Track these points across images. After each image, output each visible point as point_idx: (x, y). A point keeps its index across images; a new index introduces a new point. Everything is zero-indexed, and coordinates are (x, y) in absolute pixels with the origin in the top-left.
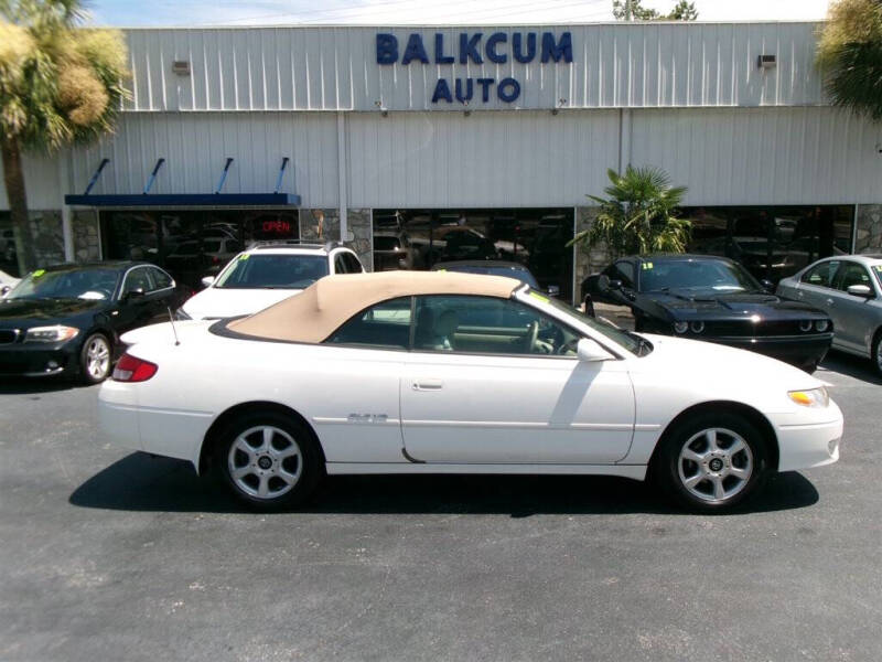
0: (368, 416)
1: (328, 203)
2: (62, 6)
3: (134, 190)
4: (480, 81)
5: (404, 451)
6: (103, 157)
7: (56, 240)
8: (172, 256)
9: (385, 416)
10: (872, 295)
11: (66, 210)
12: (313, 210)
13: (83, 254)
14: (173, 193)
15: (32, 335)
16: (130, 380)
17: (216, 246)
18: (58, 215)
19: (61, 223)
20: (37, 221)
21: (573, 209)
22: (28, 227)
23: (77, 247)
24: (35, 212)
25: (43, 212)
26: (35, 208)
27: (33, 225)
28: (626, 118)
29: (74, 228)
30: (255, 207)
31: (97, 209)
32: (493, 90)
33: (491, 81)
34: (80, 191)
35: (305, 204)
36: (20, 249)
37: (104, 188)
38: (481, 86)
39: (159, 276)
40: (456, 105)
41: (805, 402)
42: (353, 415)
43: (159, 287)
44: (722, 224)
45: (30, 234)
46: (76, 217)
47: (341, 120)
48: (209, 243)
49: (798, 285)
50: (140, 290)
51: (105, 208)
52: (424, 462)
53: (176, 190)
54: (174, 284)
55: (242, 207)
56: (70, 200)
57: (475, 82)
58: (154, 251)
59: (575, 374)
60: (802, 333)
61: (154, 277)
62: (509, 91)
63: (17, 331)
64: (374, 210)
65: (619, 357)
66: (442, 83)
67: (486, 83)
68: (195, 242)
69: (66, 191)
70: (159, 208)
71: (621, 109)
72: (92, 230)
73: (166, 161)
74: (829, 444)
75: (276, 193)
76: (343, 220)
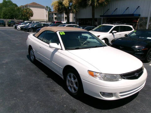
0: (36, 51)
26: (96, 18)
41: (93, 76)
52: (42, 61)
72: (105, 21)
73: (118, 8)
74: (100, 93)
75: (133, 14)
76: (148, 20)
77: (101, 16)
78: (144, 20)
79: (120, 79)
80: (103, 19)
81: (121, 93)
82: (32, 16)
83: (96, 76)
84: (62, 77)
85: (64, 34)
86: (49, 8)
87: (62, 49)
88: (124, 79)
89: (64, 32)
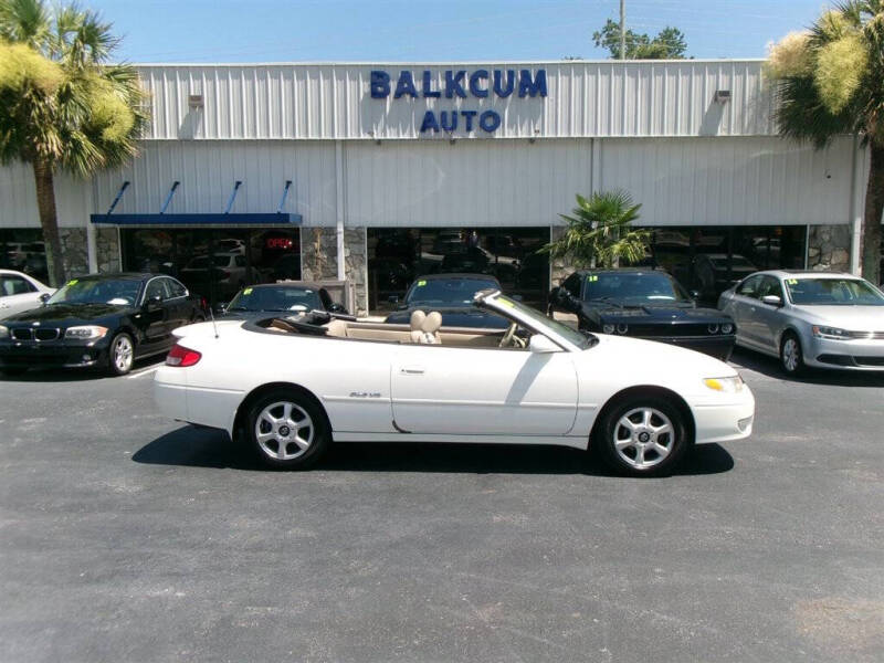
0: (365, 395)
1: (327, 223)
2: (89, 47)
3: (153, 210)
4: (464, 113)
5: (394, 423)
6: (124, 180)
7: (81, 254)
8: (186, 269)
9: (378, 395)
10: (781, 304)
11: (91, 227)
12: (313, 229)
13: (105, 267)
14: (187, 212)
15: (70, 333)
16: (180, 365)
17: (226, 261)
18: (83, 233)
19: (86, 239)
20: (64, 238)
21: (549, 228)
22: (57, 242)
23: (100, 261)
24: (64, 229)
25: (70, 229)
27: (62, 241)
28: (597, 146)
29: (98, 244)
30: (261, 226)
31: (118, 227)
32: (476, 120)
33: (474, 113)
34: (103, 211)
35: (305, 224)
36: (50, 263)
37: (124, 208)
38: (465, 118)
39: (175, 286)
40: (442, 133)
41: (718, 388)
42: (353, 394)
43: (174, 295)
44: (685, 242)
45: (59, 250)
46: (99, 234)
47: (339, 148)
48: (218, 258)
49: (732, 297)
50: (158, 298)
51: (125, 226)
52: (410, 433)
53: (189, 210)
54: (187, 293)
55: (248, 226)
56: (95, 219)
57: (459, 114)
58: (169, 264)
59: (529, 363)
60: (709, 334)
61: (171, 288)
62: (489, 122)
63: (58, 330)
64: (369, 229)
65: (566, 350)
66: (429, 115)
67: (469, 115)
68: (206, 256)
69: (90, 211)
70: (174, 226)
71: (592, 139)
72: (113, 245)
73: (181, 184)
74: (739, 423)
75: (279, 213)
76: (341, 237)
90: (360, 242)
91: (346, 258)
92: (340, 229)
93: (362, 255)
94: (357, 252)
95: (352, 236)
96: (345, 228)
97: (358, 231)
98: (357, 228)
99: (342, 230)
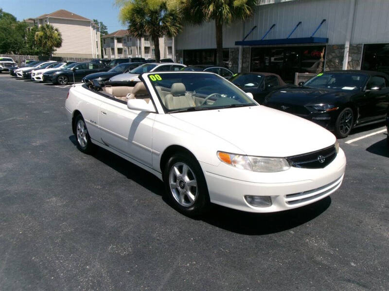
0: (93, 122)
1: (340, 43)
5: (101, 139)
6: (254, 25)
11: (241, 48)
12: (333, 46)
13: (244, 65)
19: (239, 52)
20: (232, 52)
26: (225, 47)
27: (231, 54)
29: (243, 55)
34: (241, 40)
35: (330, 43)
51: (253, 46)
52: (108, 146)
64: (364, 45)
69: (235, 40)
72: (248, 55)
73: (276, 25)
74: (246, 197)
75: (311, 37)
76: (347, 50)
77: (237, 43)
78: (337, 51)
79: (285, 168)
80: (244, 50)
81: (288, 196)
82: (59, 45)
83: (235, 162)
84: (160, 176)
85: (161, 79)
86: (101, 23)
87: (157, 112)
88: (294, 166)
89: (160, 74)
90: (358, 53)
91: (348, 62)
92: (347, 45)
93: (358, 61)
94: (355, 58)
95: (354, 49)
96: (351, 45)
97: (358, 47)
98: (357, 45)
99: (348, 46)
